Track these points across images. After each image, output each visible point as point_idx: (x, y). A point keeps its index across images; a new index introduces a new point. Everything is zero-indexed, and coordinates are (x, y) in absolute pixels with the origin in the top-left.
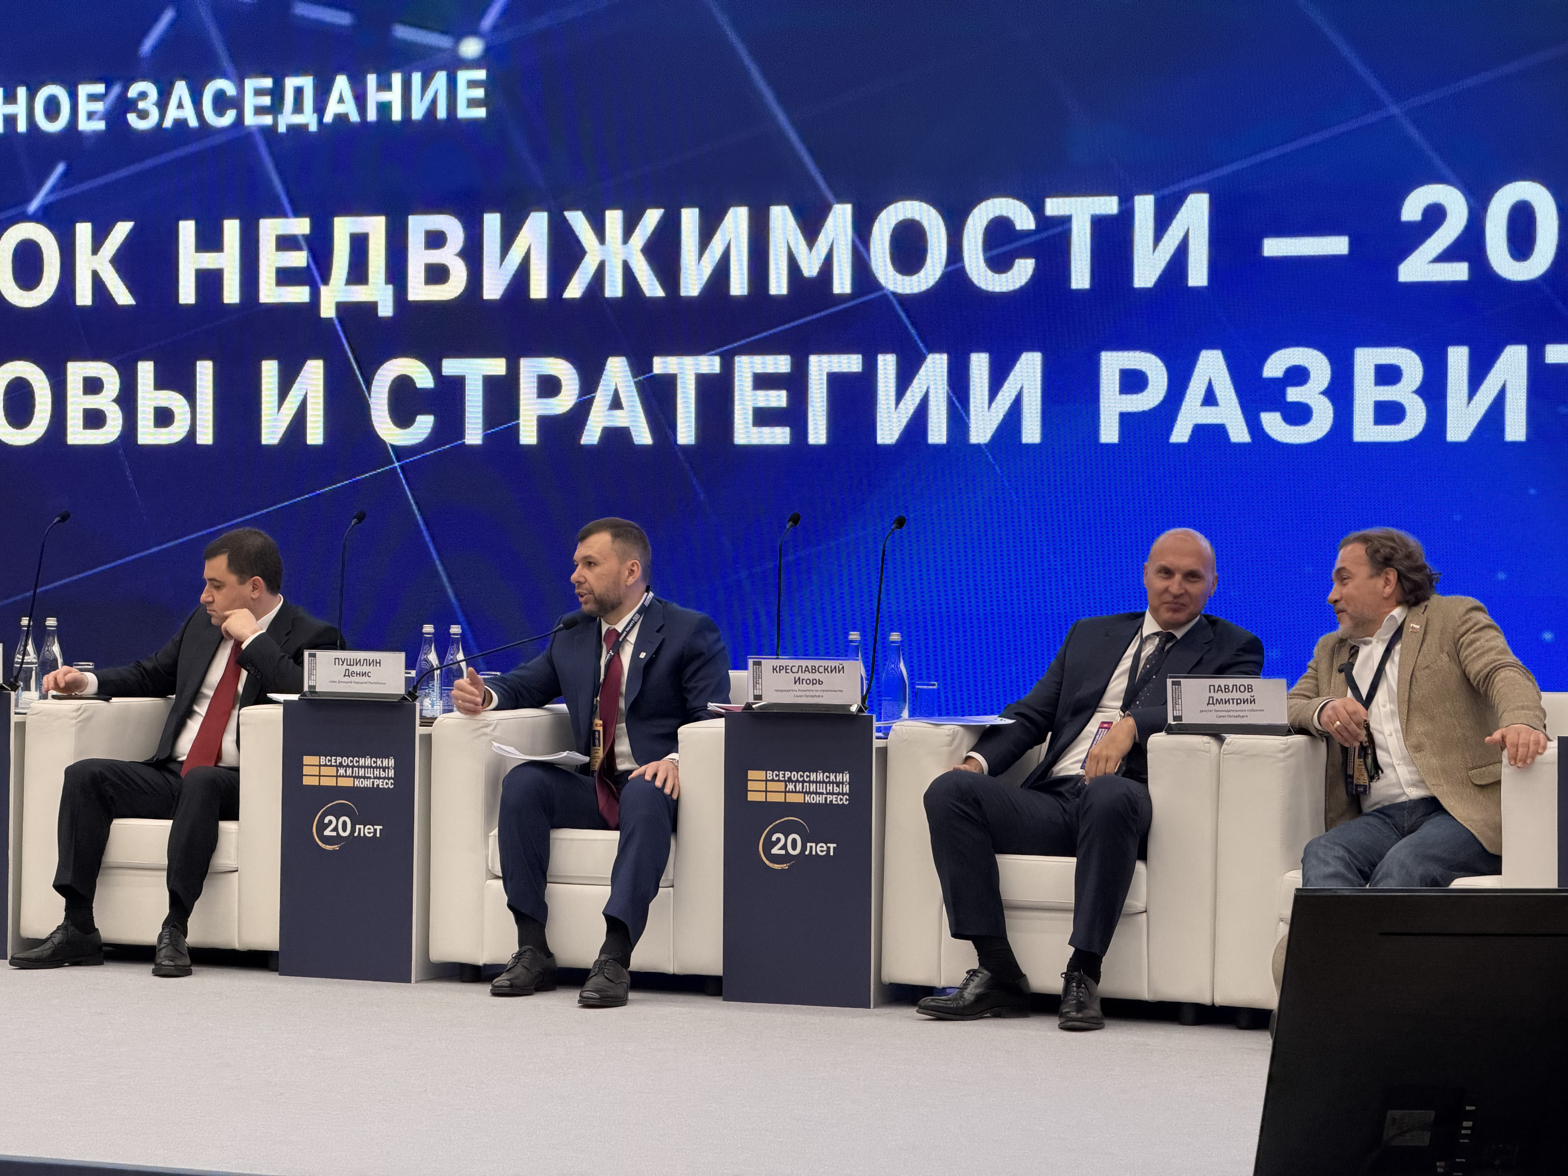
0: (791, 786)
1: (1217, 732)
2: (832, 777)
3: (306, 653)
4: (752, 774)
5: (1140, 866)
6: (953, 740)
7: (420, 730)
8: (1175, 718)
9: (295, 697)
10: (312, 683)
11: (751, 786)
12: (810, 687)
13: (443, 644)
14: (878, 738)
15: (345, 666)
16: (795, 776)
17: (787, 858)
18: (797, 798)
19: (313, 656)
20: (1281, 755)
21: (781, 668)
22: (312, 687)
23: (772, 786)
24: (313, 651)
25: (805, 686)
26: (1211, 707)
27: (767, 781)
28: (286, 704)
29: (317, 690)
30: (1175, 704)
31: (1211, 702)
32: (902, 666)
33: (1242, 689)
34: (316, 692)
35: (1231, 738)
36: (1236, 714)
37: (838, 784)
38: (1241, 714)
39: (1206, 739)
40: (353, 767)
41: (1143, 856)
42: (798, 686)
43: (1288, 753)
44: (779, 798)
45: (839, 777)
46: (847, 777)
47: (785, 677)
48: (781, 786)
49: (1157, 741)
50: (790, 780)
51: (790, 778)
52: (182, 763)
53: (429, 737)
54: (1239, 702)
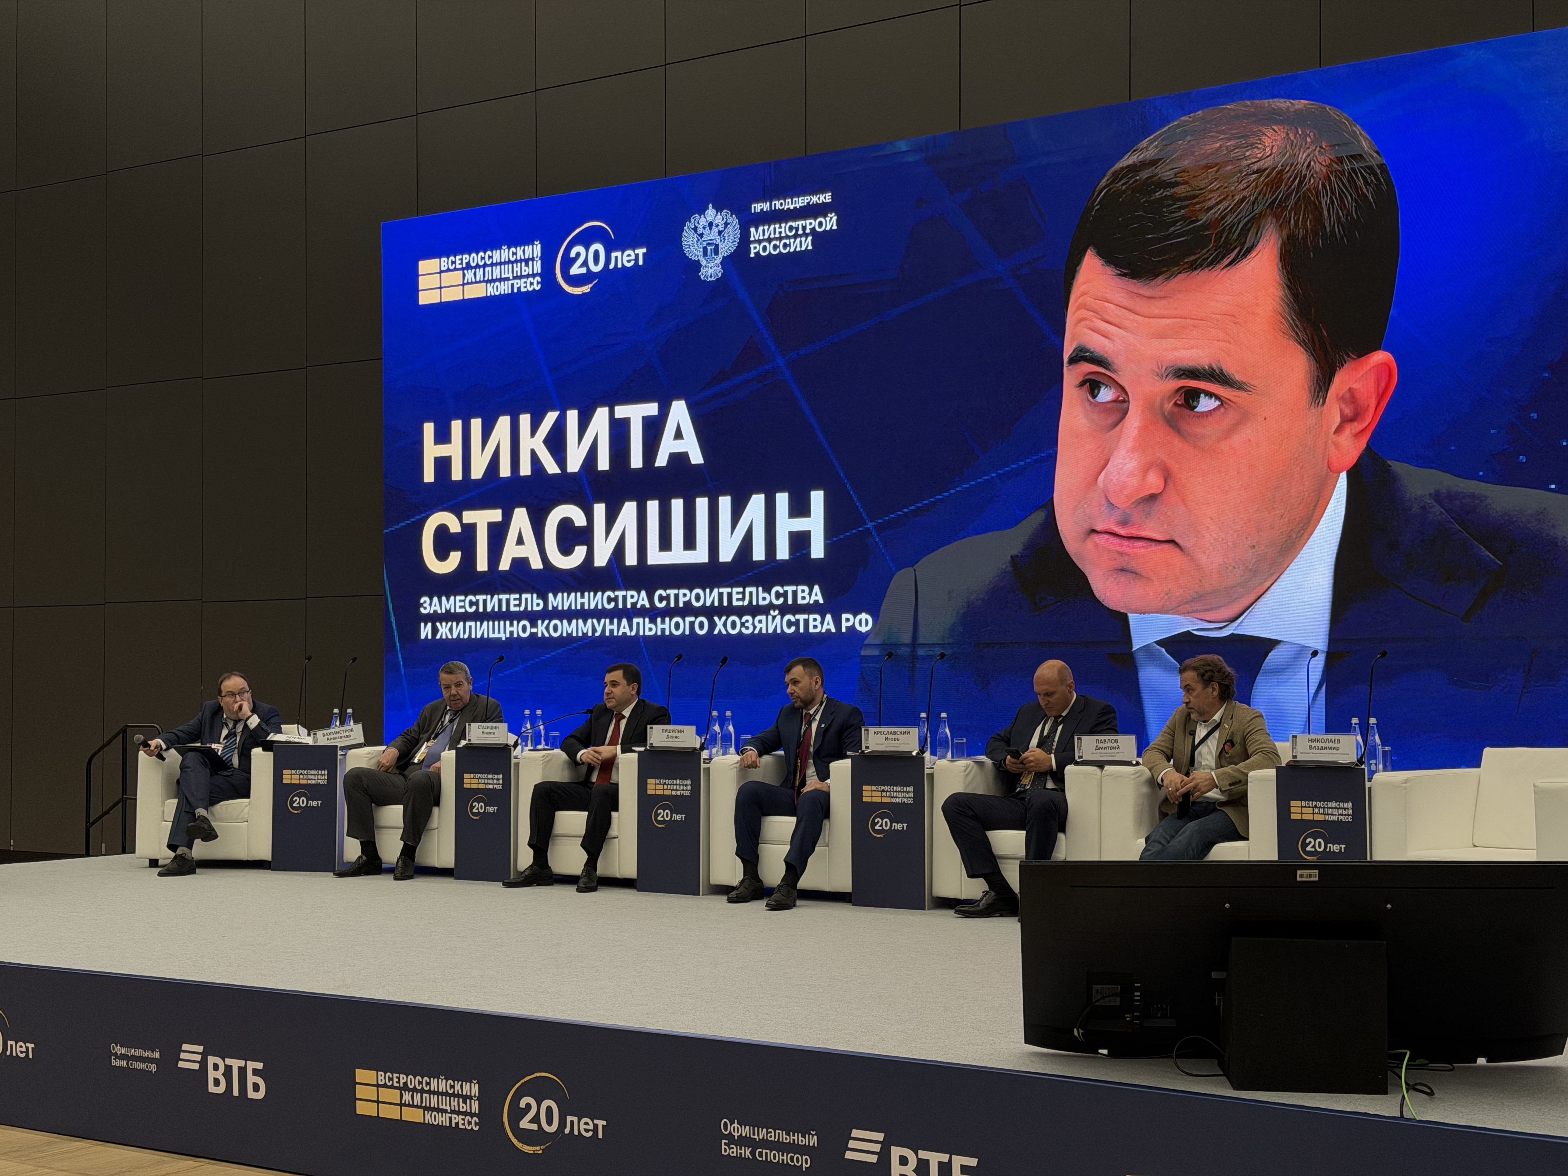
0: (884, 794)
1: (1101, 765)
2: (905, 789)
3: (648, 727)
4: (865, 788)
5: (1061, 836)
6: (966, 769)
7: (703, 766)
8: (1080, 757)
9: (642, 749)
10: (651, 742)
11: (864, 793)
12: (893, 742)
13: (722, 722)
14: (927, 768)
15: (667, 733)
16: (886, 788)
17: (883, 831)
18: (887, 800)
19: (651, 728)
20: (1133, 777)
21: (878, 732)
22: (651, 744)
23: (874, 794)
24: (651, 726)
25: (890, 742)
26: (1097, 751)
27: (872, 791)
28: (639, 753)
29: (654, 745)
30: (1079, 749)
31: (1097, 748)
32: (947, 730)
33: (1113, 741)
34: (653, 747)
35: (1107, 767)
36: (1110, 755)
37: (907, 793)
38: (1113, 754)
39: (1095, 768)
40: (671, 785)
41: (1063, 830)
42: (887, 742)
43: (1136, 776)
44: (878, 800)
45: (908, 789)
46: (912, 789)
47: (880, 737)
48: (879, 794)
49: (1070, 769)
50: (883, 790)
51: (883, 789)
52: (594, 783)
53: (709, 769)
54: (1111, 748)
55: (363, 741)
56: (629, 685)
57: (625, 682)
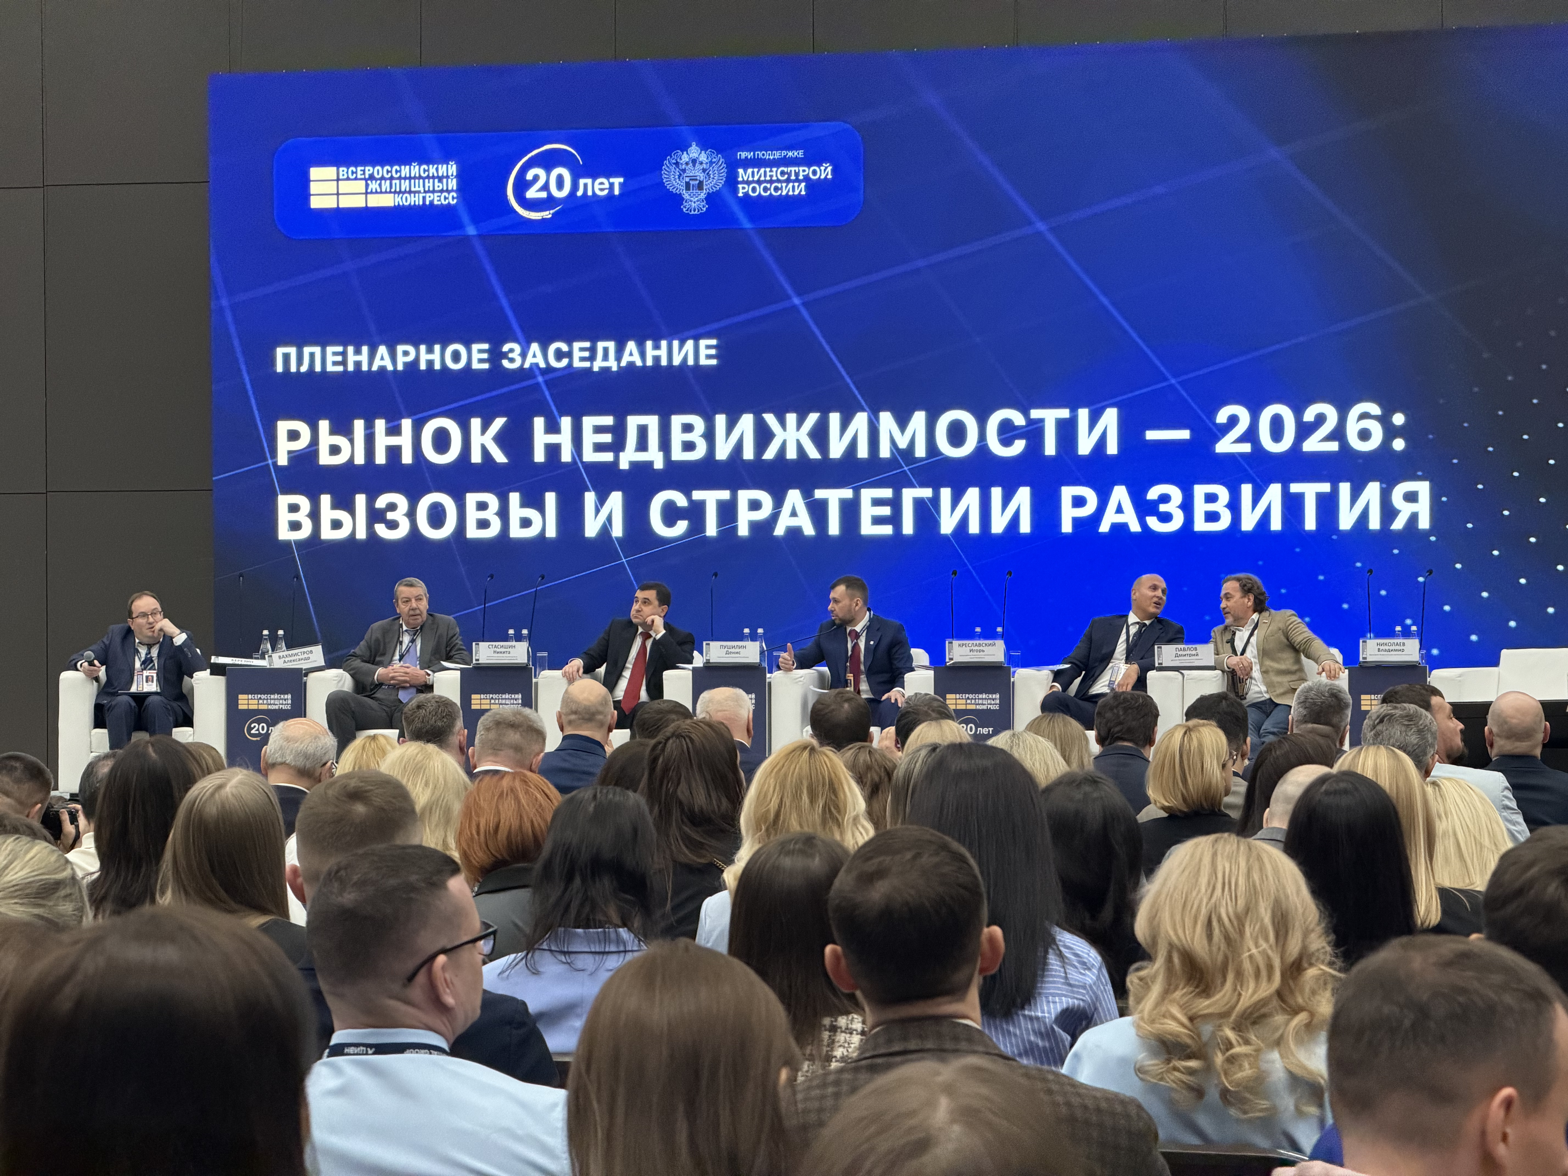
0: (968, 701)
1: (1179, 670)
2: (990, 696)
4: (949, 696)
11: (948, 702)
12: (978, 653)
14: (1011, 677)
15: (726, 649)
16: (971, 696)
18: (973, 707)
19: (708, 644)
21: (961, 645)
23: (959, 701)
24: (708, 641)
25: (975, 653)
27: (956, 699)
30: (1159, 657)
31: (1176, 656)
33: (1192, 649)
35: (1186, 672)
36: (1188, 661)
37: (993, 700)
38: (1191, 661)
39: (1175, 673)
42: (970, 654)
44: (963, 707)
45: (994, 696)
46: (998, 696)
47: (965, 650)
48: (964, 701)
49: (1151, 674)
50: (968, 698)
54: (1190, 655)
55: (323, 664)
56: (660, 606)
57: (656, 603)
